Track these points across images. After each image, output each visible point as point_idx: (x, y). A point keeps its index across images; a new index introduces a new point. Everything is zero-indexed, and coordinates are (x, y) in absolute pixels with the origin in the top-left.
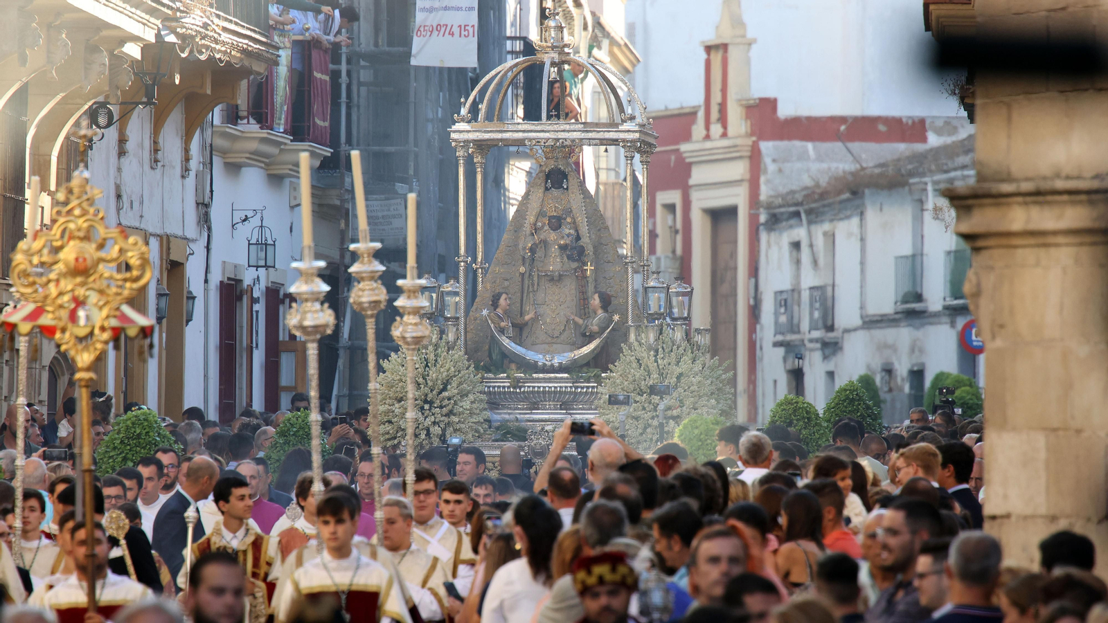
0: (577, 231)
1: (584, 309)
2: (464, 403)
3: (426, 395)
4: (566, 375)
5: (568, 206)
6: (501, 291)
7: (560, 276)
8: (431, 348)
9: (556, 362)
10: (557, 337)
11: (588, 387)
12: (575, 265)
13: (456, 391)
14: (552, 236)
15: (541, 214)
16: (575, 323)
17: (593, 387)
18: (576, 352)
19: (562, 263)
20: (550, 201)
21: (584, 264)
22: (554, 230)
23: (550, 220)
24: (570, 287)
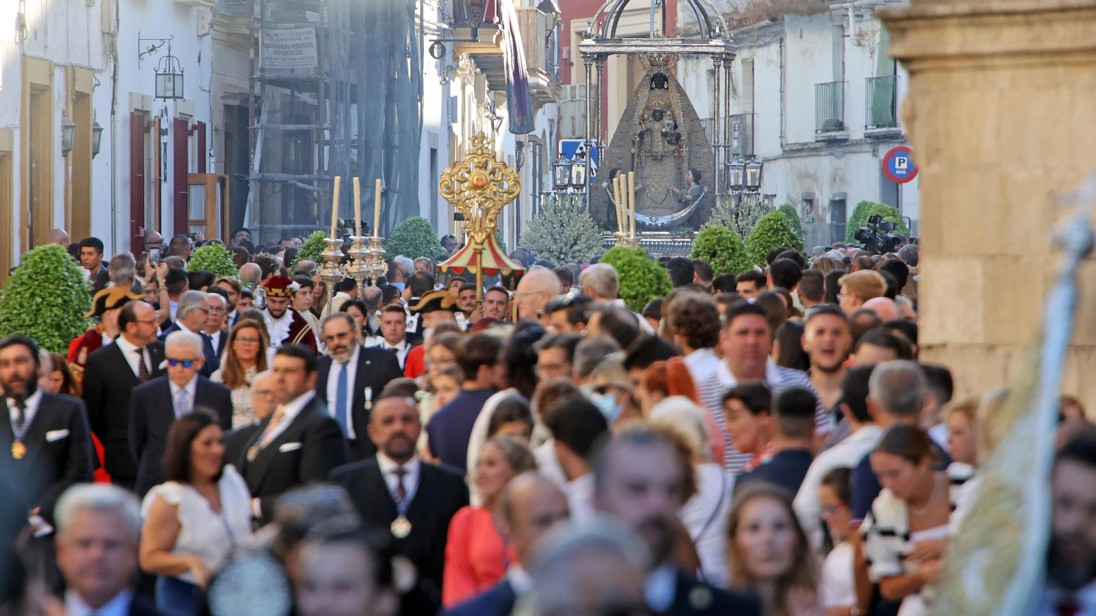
0: (675, 121)
1: (680, 181)
2: (590, 255)
3: (561, 248)
4: (667, 233)
5: (668, 102)
6: (617, 167)
7: (662, 156)
8: (564, 212)
9: (659, 223)
10: (660, 203)
11: (683, 242)
12: (673, 148)
13: (585, 246)
14: (657, 125)
15: (647, 108)
16: (674, 192)
17: (687, 242)
18: (675, 215)
19: (664, 147)
20: (654, 98)
21: (681, 147)
22: (657, 121)
23: (654, 113)
24: (669, 164)
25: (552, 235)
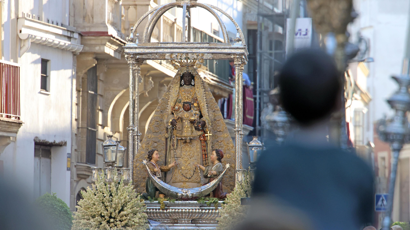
0: (200, 112)
1: (205, 161)
2: (135, 219)
3: (111, 213)
4: (196, 202)
5: (195, 96)
6: (154, 149)
7: (191, 140)
8: (113, 184)
9: (190, 193)
10: (190, 178)
11: (209, 209)
12: (200, 133)
13: (130, 211)
14: (186, 115)
15: (177, 101)
16: (200, 169)
17: (212, 209)
18: (203, 187)
19: (192, 132)
20: (183, 93)
21: (205, 132)
22: (187, 111)
23: (183, 105)
24: (197, 147)
25: (103, 203)
